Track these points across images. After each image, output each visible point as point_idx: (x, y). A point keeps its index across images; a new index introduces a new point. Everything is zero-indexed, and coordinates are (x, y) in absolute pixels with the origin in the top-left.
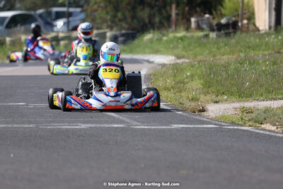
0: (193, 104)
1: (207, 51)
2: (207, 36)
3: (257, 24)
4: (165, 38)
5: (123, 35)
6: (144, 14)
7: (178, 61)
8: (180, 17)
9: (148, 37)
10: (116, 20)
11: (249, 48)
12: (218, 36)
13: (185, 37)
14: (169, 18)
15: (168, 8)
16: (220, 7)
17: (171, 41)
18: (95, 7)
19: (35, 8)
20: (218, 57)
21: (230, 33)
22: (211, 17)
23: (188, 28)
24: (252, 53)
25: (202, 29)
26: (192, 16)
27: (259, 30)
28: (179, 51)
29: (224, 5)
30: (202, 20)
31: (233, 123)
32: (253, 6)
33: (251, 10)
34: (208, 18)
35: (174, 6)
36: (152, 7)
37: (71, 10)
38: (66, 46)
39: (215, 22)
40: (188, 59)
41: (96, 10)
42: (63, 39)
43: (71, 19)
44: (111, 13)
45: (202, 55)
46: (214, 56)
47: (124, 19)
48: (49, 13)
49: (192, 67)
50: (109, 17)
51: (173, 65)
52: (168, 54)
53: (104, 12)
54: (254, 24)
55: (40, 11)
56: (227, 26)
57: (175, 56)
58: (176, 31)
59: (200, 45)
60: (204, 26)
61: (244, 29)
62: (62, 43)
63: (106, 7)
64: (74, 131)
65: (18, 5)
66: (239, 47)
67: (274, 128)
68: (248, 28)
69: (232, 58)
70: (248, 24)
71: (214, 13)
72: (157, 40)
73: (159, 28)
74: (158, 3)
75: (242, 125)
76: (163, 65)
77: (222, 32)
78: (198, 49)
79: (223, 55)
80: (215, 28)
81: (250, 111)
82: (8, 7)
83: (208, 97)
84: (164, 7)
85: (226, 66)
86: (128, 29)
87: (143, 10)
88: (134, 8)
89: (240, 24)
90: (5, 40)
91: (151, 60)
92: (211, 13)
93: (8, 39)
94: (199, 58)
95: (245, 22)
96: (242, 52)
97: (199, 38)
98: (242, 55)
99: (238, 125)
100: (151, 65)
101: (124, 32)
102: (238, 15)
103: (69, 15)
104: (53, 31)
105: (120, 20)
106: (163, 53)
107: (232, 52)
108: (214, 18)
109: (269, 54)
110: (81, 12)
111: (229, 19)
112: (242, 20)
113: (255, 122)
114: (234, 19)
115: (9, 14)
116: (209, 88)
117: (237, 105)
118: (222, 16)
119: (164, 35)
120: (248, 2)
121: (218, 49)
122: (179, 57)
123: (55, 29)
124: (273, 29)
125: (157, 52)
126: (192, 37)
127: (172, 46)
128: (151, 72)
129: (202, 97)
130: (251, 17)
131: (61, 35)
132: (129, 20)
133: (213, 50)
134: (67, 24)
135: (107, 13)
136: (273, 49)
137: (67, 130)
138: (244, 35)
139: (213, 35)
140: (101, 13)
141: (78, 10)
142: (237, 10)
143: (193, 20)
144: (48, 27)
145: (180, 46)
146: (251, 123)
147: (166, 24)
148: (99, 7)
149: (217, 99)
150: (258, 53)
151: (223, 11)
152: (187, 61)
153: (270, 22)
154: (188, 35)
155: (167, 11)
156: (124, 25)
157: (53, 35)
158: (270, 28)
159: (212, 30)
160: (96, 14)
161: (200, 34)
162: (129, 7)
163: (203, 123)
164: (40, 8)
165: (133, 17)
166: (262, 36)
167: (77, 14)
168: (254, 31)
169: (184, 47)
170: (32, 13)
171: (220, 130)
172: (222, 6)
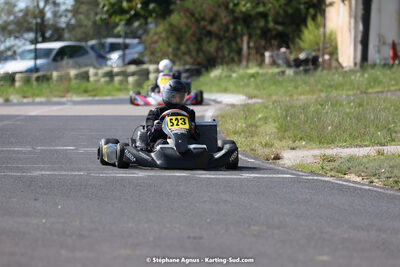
0: (267, 151)
1: (283, 91)
2: (283, 72)
3: (340, 60)
4: (234, 75)
5: (187, 71)
6: (211, 46)
7: (250, 101)
8: (253, 52)
9: (216, 73)
10: (179, 53)
11: (331, 87)
12: (296, 73)
13: (258, 73)
14: (239, 52)
15: (239, 40)
16: (298, 40)
17: (242, 78)
18: (156, 38)
19: (86, 38)
20: (295, 97)
21: (309, 70)
22: (288, 51)
23: (261, 63)
24: (334, 93)
25: (278, 66)
26: (266, 49)
27: (342, 68)
28: (251, 90)
29: (303, 37)
30: (278, 55)
31: (312, 173)
32: (336, 39)
33: (333, 44)
34: (284, 53)
35: (245, 39)
36: (220, 38)
37: (128, 41)
38: (121, 82)
39: (292, 57)
40: (262, 98)
41: (156, 42)
42: (118, 74)
43: (127, 51)
44: (173, 45)
45: (277, 94)
46: (291, 96)
47: (188, 52)
48: (103, 45)
49: (266, 107)
50: (170, 50)
51: (245, 105)
52: (239, 93)
53: (165, 43)
54: (337, 60)
55: (92, 42)
56: (306, 62)
57: (246, 95)
58: (247, 67)
59: (275, 83)
60: (280, 62)
61: (326, 66)
62: (117, 79)
63: (168, 38)
64: (130, 180)
65: (67, 35)
66: (319, 87)
67: (359, 179)
68: (330, 65)
69: (312, 98)
70: (330, 60)
71: (291, 46)
72: (226, 77)
73: (227, 63)
74: (227, 35)
75: (323, 176)
76: (233, 106)
77: (301, 68)
78: (273, 88)
79: (300, 94)
80: (292, 63)
81: (331, 160)
82: (56, 36)
83: (284, 143)
84: (235, 39)
85: (305, 108)
86: (193, 64)
87: (210, 42)
88: (200, 40)
89: (320, 60)
90: (51, 75)
91: (219, 100)
92: (288, 47)
93: (55, 74)
94: (274, 98)
95: (327, 57)
96: (322, 91)
97: (274, 75)
98: (323, 95)
99: (318, 175)
100: (218, 106)
101: (188, 67)
102: (319, 50)
103: (125, 47)
104: (106, 65)
105: (184, 54)
106: (232, 92)
107: (312, 92)
108: (291, 53)
109: (354, 95)
110: (139, 43)
111: (308, 54)
112: (323, 55)
113: (338, 172)
114: (314, 54)
115: (57, 45)
116: (285, 131)
117: (317, 152)
118: (301, 50)
119: (234, 72)
120: (331, 35)
121: (296, 87)
122: (251, 97)
123: (109, 63)
124: (358, 66)
125: (225, 90)
126: (267, 73)
127: (242, 84)
128: (218, 113)
129: (277, 143)
130: (334, 52)
131: (116, 70)
132: (194, 54)
133: (290, 89)
134: (123, 57)
135: (169, 45)
136: (358, 89)
137: (122, 179)
138: (325, 72)
139: (290, 72)
140: (162, 46)
141: (136, 41)
142: (317, 44)
143: (267, 54)
144: (100, 60)
145: (252, 84)
146: (333, 173)
147: (236, 59)
148: (160, 37)
149: (294, 145)
150: (340, 92)
151: (302, 44)
152: (260, 101)
153: (355, 58)
154: (261, 71)
155: (237, 44)
156: (188, 58)
157: (106, 69)
158: (355, 64)
159: (289, 65)
160: (156, 46)
161: (276, 70)
162: (194, 39)
163: (279, 172)
164: (92, 39)
165: (199, 50)
166: (346, 74)
167: (134, 46)
168: (336, 68)
169: (257, 85)
170: (83, 44)
171: (297, 181)
172: (300, 38)
